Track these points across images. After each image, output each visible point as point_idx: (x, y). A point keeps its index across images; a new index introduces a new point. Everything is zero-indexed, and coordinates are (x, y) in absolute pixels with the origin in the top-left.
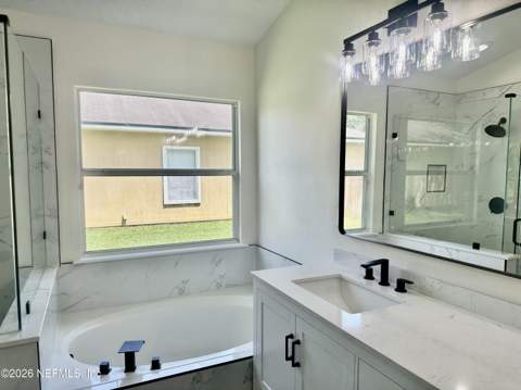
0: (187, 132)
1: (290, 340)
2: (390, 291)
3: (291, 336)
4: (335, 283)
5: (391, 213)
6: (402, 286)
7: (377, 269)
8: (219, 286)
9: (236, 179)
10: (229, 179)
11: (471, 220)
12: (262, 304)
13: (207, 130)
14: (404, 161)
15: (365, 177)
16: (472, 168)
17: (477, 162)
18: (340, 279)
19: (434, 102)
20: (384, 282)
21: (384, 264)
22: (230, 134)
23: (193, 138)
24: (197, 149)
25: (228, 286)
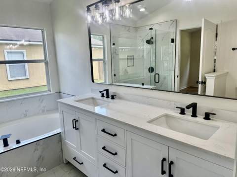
0: (19, 43)
1: (74, 121)
2: (110, 99)
3: (75, 120)
4: (91, 100)
5: (115, 75)
6: (113, 97)
7: (105, 93)
8: (43, 111)
9: (47, 64)
10: (43, 64)
11: (143, 76)
12: (63, 112)
13: (30, 41)
14: (118, 55)
15: (104, 61)
16: (143, 56)
17: (145, 54)
18: (93, 98)
19: (128, 30)
20: (108, 97)
21: (107, 91)
22: (42, 43)
23: (22, 45)
24: (24, 51)
25: (47, 111)
